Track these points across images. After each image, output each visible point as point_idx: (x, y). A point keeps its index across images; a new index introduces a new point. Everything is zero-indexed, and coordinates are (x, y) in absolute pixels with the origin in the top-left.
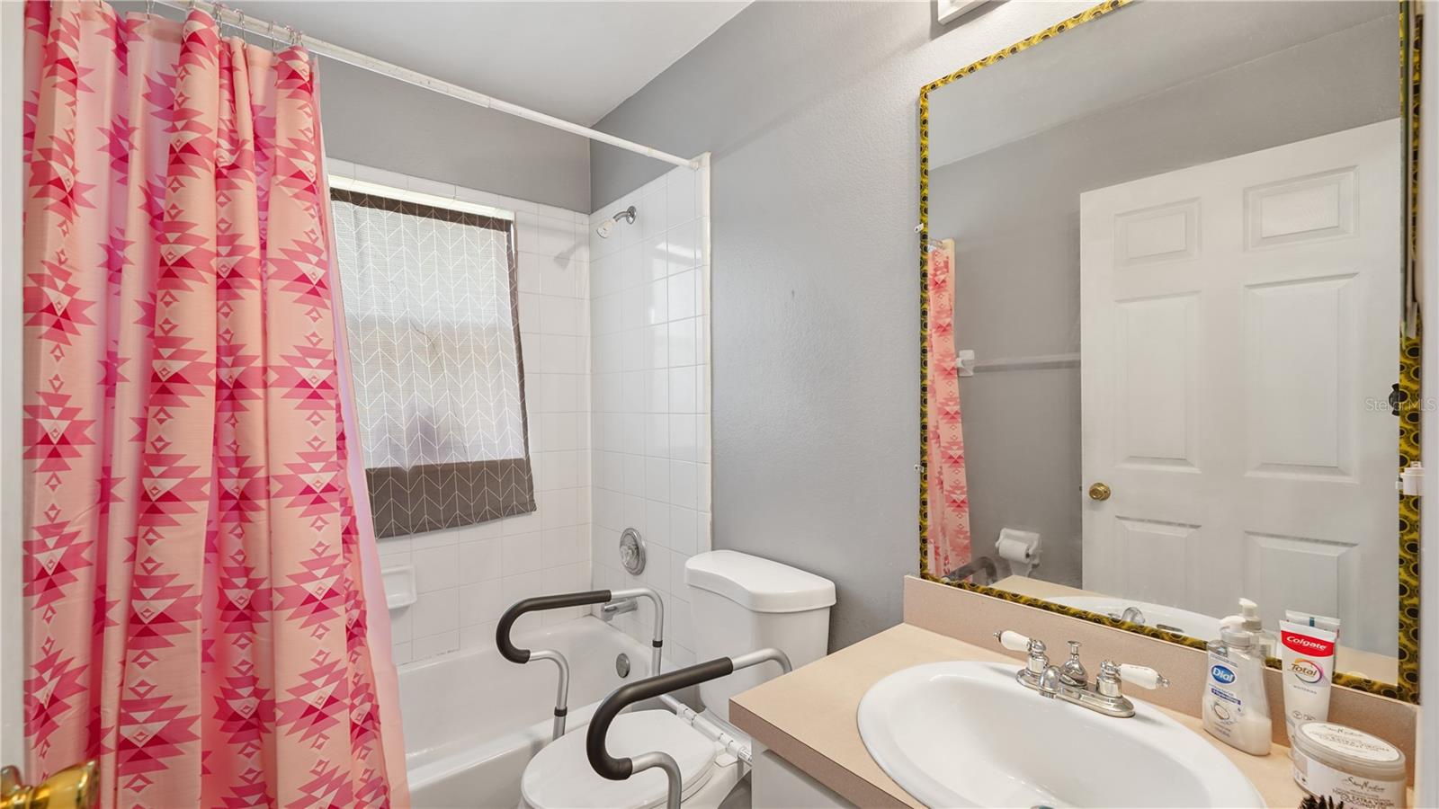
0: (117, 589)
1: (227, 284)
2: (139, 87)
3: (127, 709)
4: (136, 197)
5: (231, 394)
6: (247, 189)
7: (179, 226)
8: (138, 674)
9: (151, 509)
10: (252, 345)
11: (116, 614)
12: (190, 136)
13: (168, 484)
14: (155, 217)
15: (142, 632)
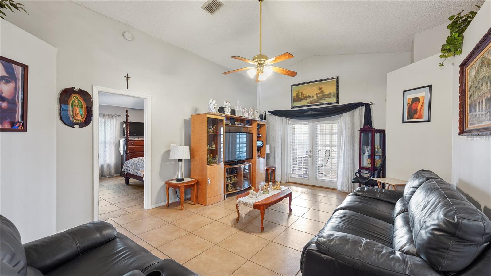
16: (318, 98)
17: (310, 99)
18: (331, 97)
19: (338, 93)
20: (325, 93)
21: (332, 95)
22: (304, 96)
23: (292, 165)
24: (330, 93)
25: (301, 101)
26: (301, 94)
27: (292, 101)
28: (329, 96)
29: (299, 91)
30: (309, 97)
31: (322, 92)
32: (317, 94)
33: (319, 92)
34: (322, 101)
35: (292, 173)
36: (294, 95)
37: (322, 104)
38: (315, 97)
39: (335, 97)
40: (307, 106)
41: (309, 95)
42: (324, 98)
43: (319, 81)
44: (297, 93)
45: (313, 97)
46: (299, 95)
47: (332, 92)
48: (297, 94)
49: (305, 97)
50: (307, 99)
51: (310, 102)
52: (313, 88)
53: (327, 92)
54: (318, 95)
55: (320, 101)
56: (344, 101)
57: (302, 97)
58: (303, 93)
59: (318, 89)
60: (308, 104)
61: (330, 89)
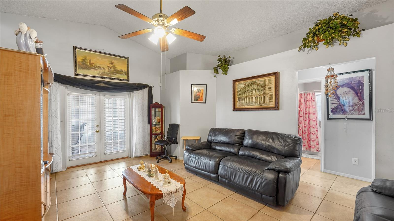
0: (304, 125)
1: (309, 108)
2: (305, 97)
3: (304, 130)
4: (305, 103)
5: (309, 114)
6: (310, 102)
7: (307, 105)
8: (305, 129)
9: (305, 120)
10: (310, 111)
11: (304, 126)
12: (307, 100)
13: (306, 119)
14: (306, 104)
15: (305, 127)
16: (110, 72)
17: (101, 71)
18: (122, 74)
19: (128, 72)
20: (117, 69)
21: (124, 72)
22: (94, 65)
23: (71, 145)
24: (122, 70)
25: (89, 69)
26: (89, 61)
27: (75, 66)
28: (121, 72)
29: (86, 57)
30: (100, 68)
31: (114, 67)
32: (108, 67)
33: (110, 65)
34: (113, 76)
35: (71, 155)
36: (79, 59)
37: (115, 79)
38: (107, 70)
39: (126, 75)
40: (97, 77)
41: (100, 66)
42: (116, 73)
43: (111, 55)
44: (83, 58)
45: (104, 69)
46: (85, 62)
47: (123, 70)
48: (83, 60)
49: (94, 67)
50: (96, 69)
51: (100, 74)
52: (104, 60)
53: (119, 68)
54: (110, 69)
55: (112, 75)
56: (134, 80)
57: (90, 65)
58: (92, 62)
59: (110, 63)
60: (98, 75)
61: (120, 66)
